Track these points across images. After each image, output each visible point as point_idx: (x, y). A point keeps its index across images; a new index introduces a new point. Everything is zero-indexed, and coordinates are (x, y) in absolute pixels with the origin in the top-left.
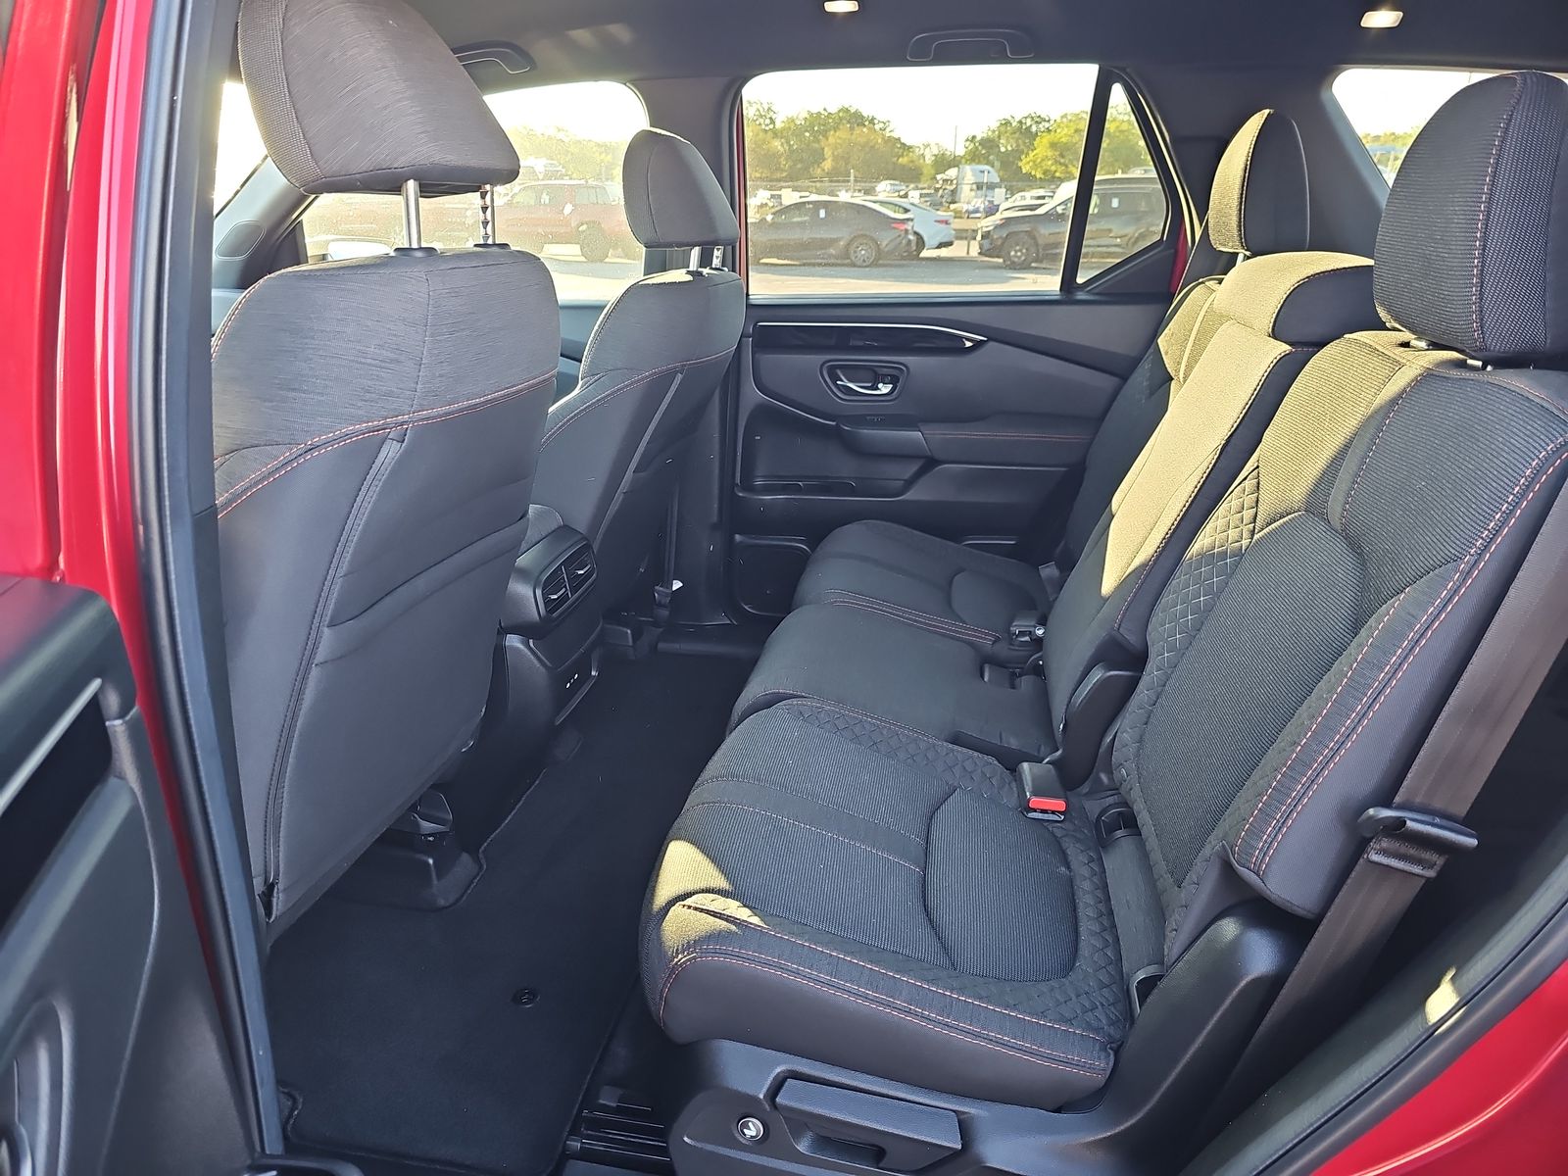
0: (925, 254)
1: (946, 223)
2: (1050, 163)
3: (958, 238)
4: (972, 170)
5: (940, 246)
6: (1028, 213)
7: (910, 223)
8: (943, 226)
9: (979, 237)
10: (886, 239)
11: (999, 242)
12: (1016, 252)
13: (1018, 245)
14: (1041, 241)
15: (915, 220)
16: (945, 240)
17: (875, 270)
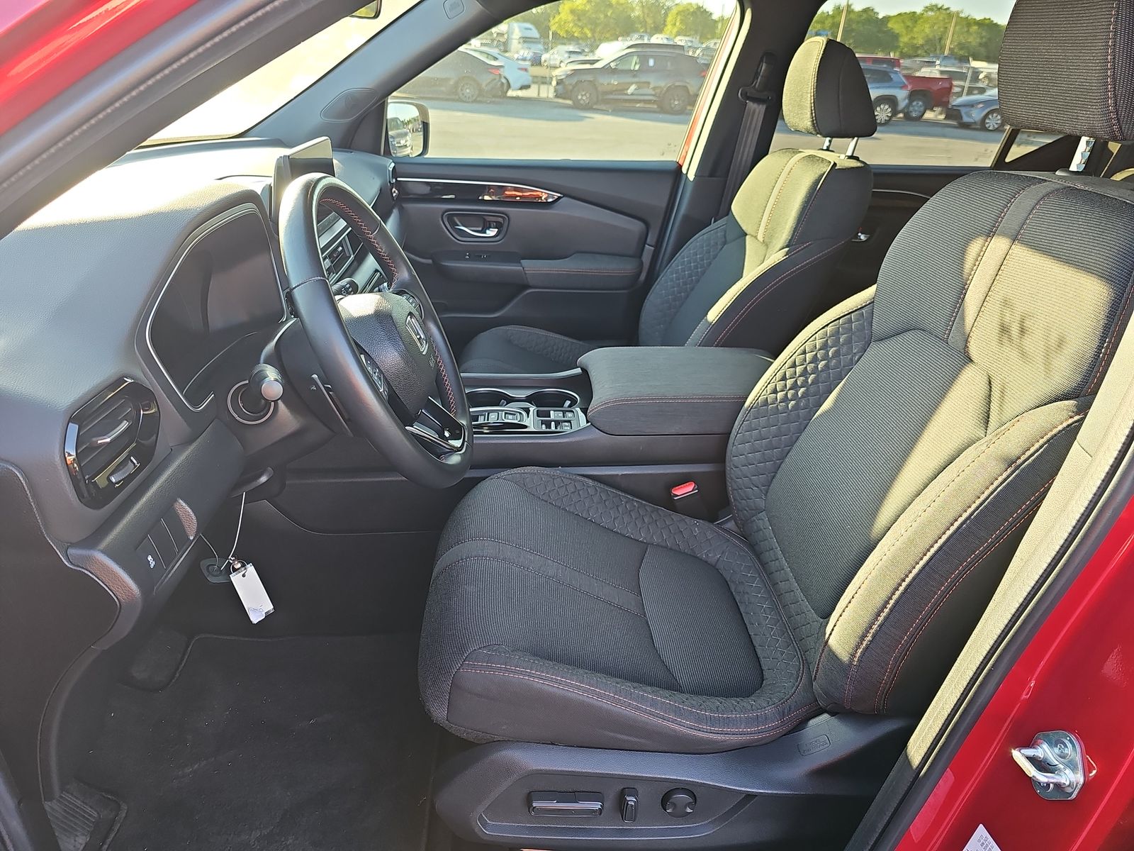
0: (511, 93)
1: (526, 70)
2: (571, 25)
3: (534, 83)
4: (520, 27)
5: (521, 88)
6: (588, 66)
7: (502, 70)
8: (523, 73)
9: (554, 83)
10: (485, 80)
11: (571, 87)
12: (582, 95)
13: (583, 91)
14: (600, 89)
15: (506, 67)
16: (526, 83)
17: (476, 106)
